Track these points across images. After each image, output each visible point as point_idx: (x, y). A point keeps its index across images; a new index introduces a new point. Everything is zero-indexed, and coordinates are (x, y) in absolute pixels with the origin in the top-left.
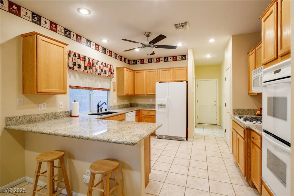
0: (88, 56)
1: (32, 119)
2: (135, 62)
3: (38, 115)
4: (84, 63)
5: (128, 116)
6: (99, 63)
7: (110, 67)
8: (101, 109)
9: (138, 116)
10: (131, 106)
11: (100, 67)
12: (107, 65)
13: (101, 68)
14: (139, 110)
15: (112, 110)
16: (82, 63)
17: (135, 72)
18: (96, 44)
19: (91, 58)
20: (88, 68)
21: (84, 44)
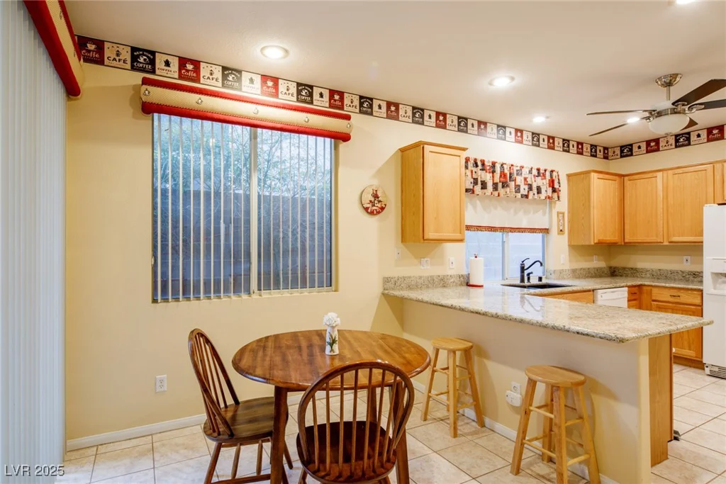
0: (499, 160)
1: (413, 283)
2: (627, 150)
3: (420, 277)
4: (493, 177)
5: (604, 298)
6: (523, 170)
7: (551, 176)
8: (528, 274)
9: (634, 302)
10: (613, 273)
11: (525, 179)
12: (542, 171)
13: (529, 182)
14: (640, 286)
15: (554, 279)
16: (487, 177)
17: (626, 178)
18: (517, 130)
19: (507, 163)
20: (500, 185)
21: (493, 136)
